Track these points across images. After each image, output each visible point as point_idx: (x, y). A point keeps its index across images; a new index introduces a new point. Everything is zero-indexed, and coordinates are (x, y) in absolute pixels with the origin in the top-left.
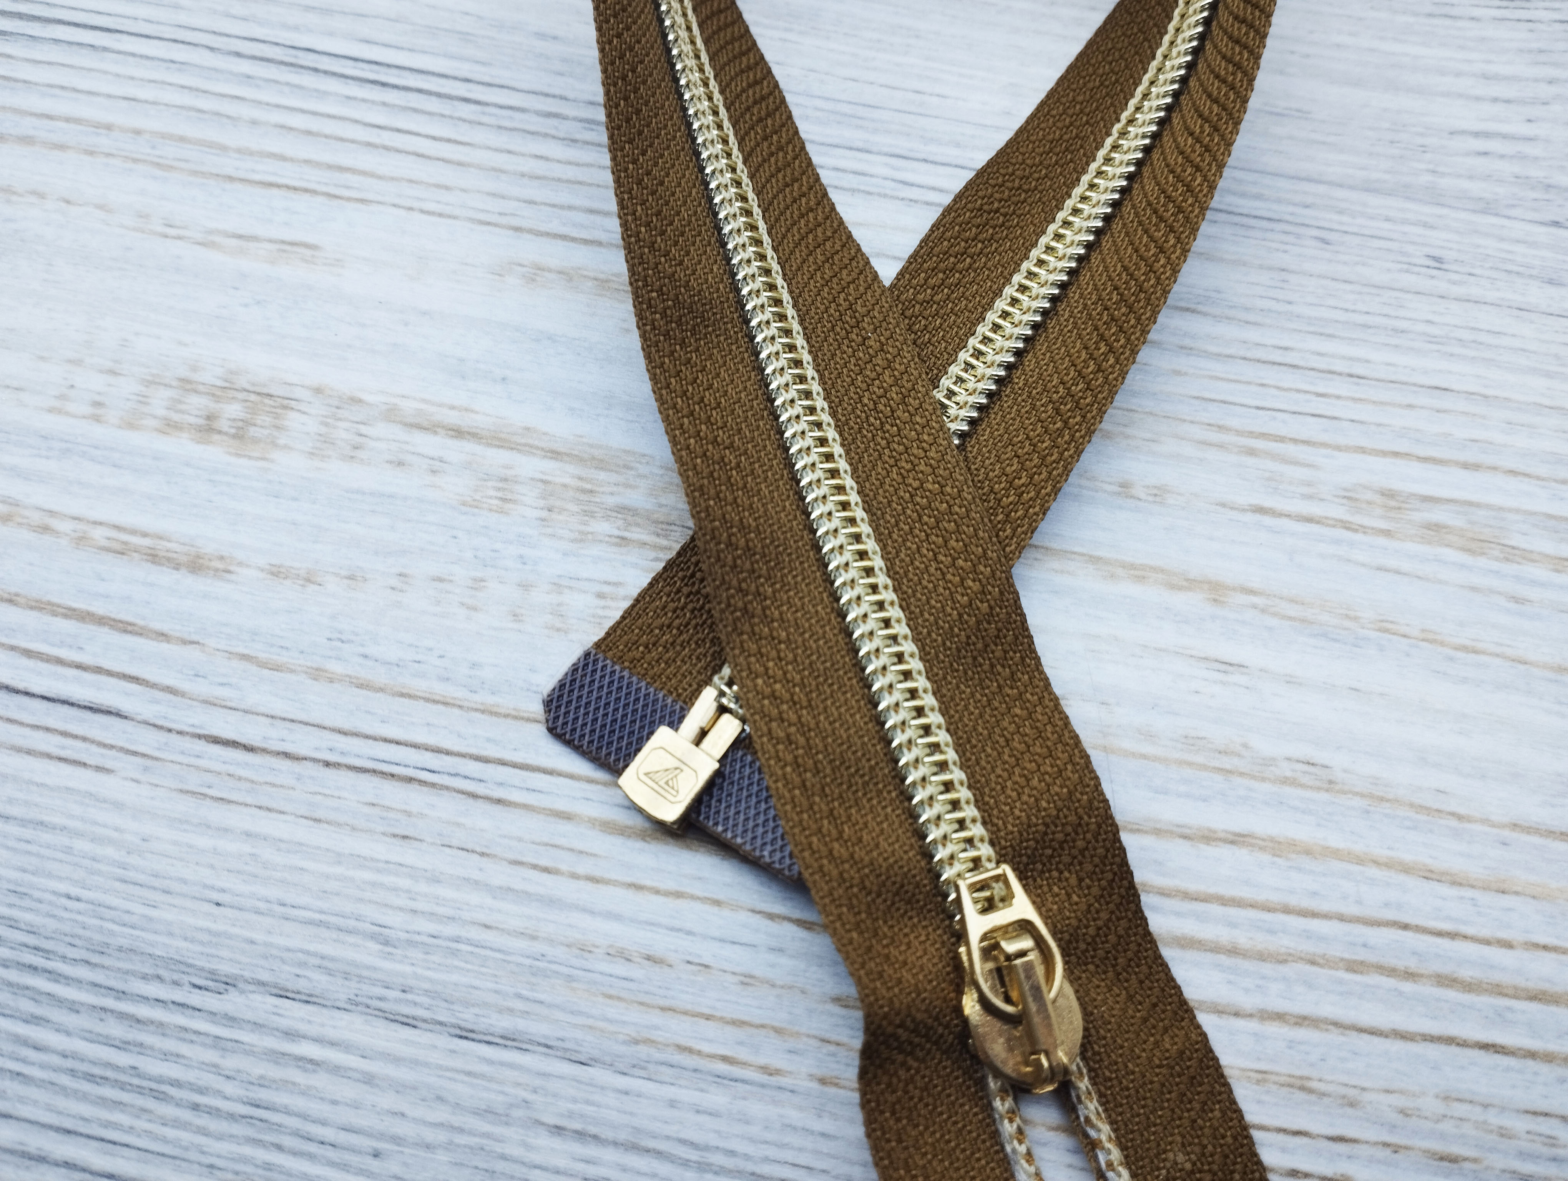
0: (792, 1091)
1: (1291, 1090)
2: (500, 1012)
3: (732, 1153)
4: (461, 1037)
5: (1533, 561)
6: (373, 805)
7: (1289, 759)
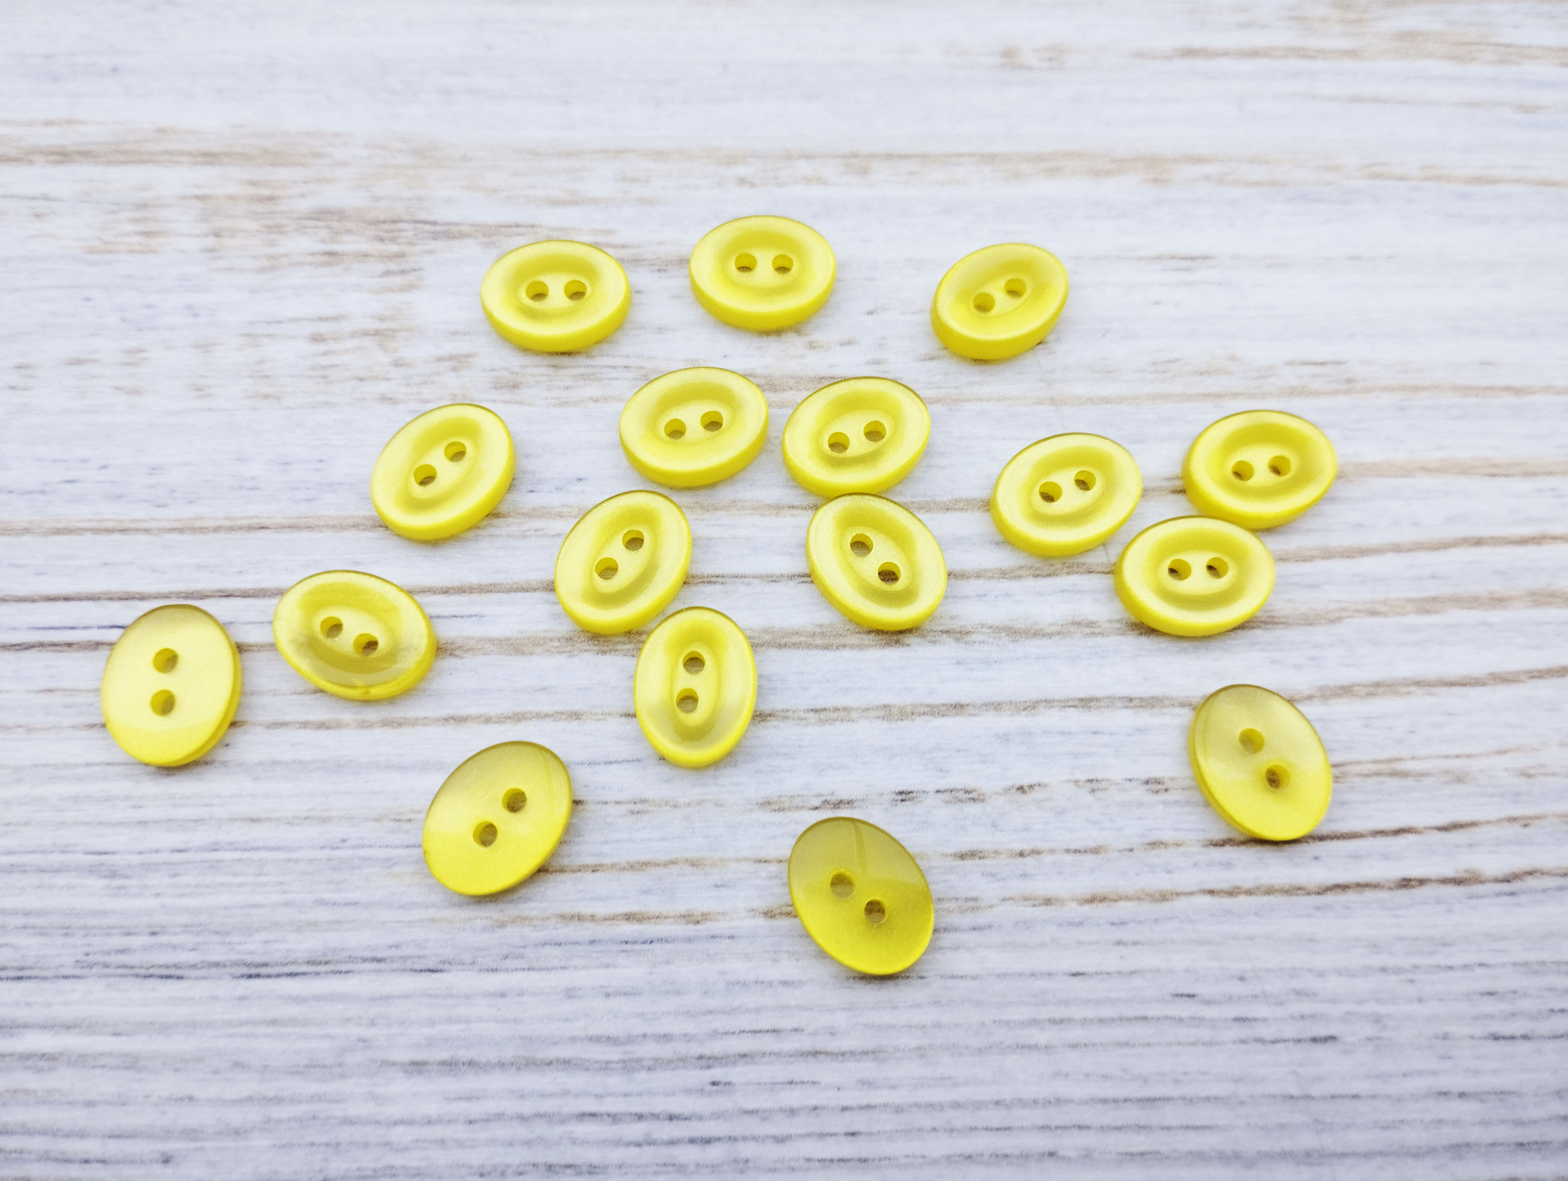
0: (731, 937)
1: (1380, 779)
2: (299, 930)
3: (667, 1038)
4: (250, 976)
5: (1534, 58)
6: (50, 691)
7: (1291, 363)
